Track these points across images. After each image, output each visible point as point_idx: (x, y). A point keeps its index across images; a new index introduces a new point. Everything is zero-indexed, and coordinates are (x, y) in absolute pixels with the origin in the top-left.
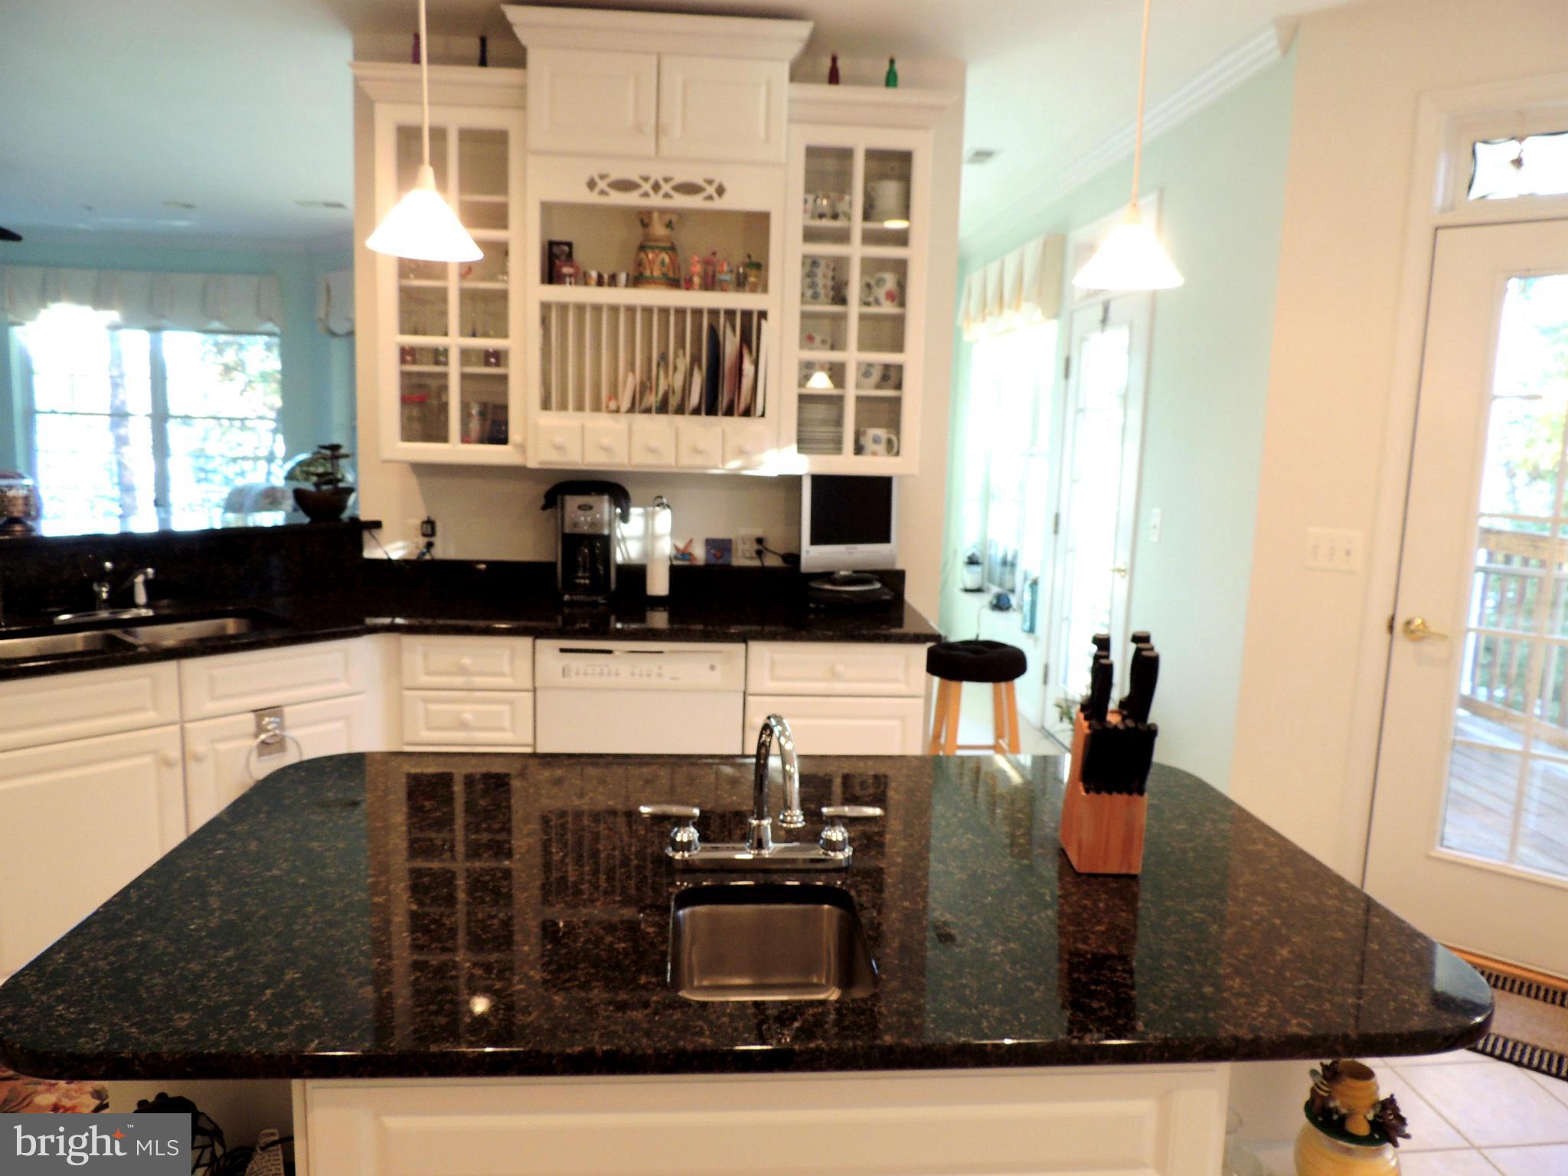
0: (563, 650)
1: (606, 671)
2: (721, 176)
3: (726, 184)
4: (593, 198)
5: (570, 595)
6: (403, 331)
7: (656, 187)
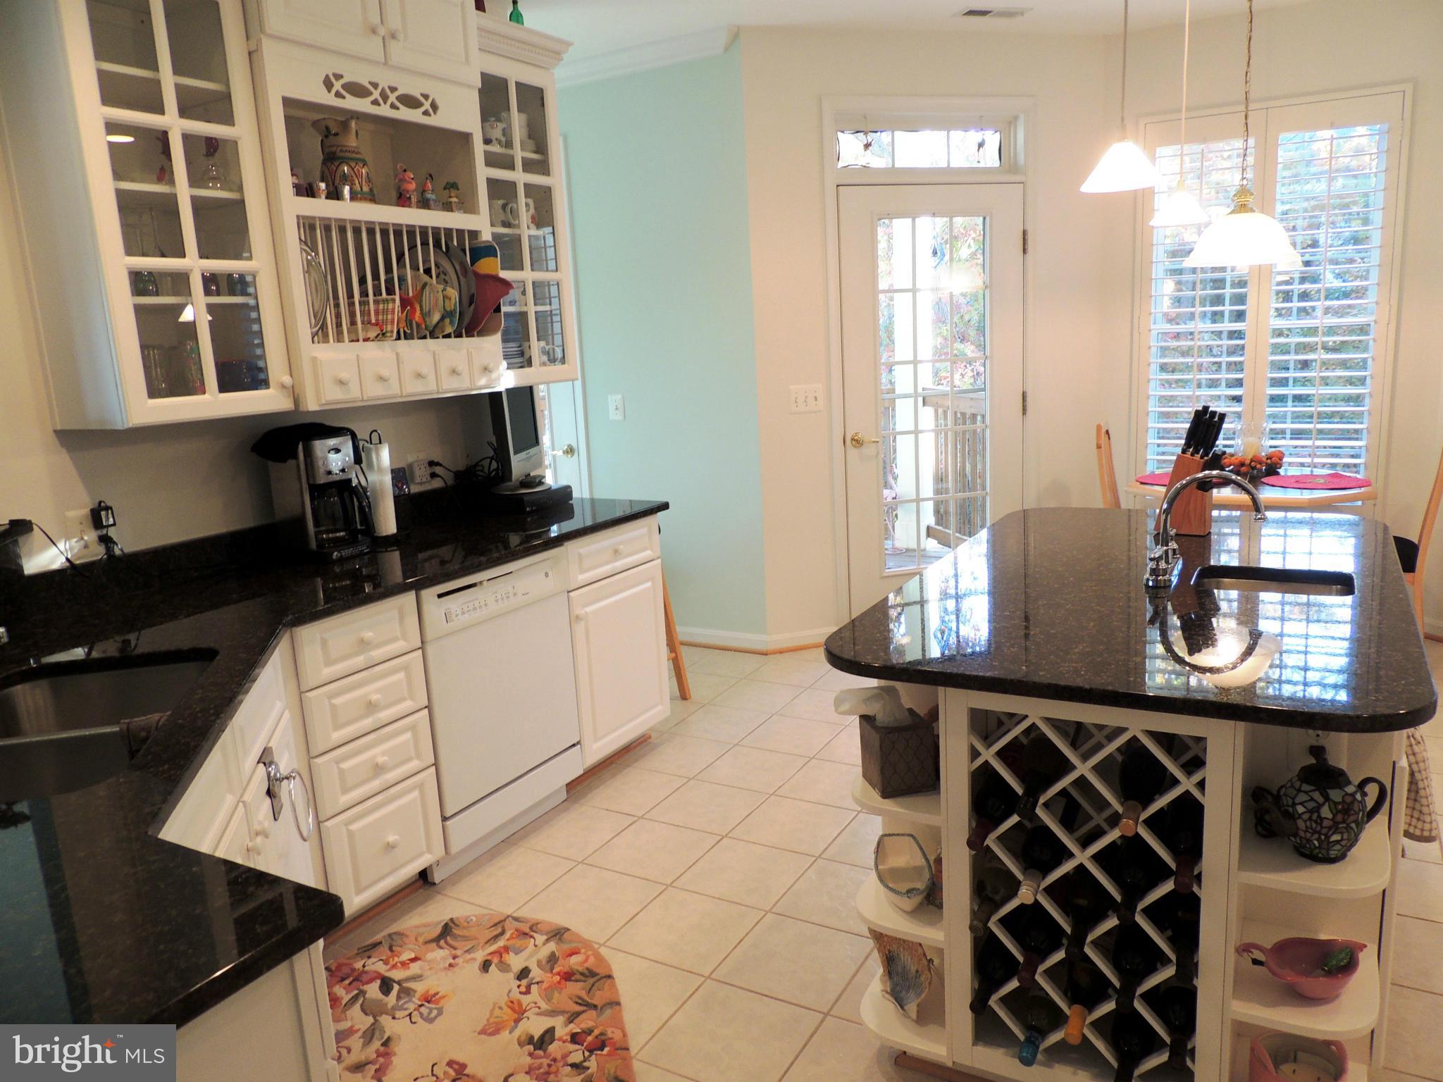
0: (440, 596)
1: (477, 605)
2: (436, 91)
3: (438, 102)
4: (329, 99)
5: (339, 551)
6: (129, 252)
7: (385, 97)
